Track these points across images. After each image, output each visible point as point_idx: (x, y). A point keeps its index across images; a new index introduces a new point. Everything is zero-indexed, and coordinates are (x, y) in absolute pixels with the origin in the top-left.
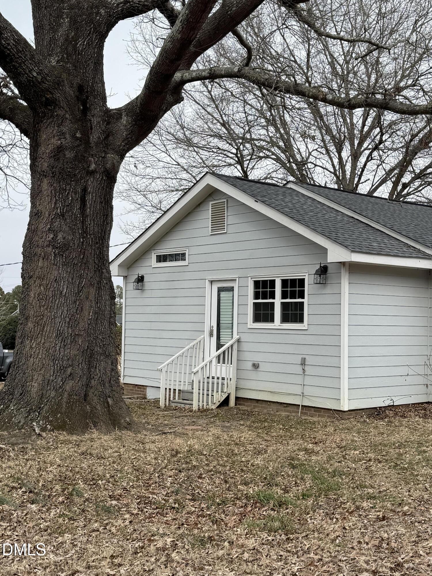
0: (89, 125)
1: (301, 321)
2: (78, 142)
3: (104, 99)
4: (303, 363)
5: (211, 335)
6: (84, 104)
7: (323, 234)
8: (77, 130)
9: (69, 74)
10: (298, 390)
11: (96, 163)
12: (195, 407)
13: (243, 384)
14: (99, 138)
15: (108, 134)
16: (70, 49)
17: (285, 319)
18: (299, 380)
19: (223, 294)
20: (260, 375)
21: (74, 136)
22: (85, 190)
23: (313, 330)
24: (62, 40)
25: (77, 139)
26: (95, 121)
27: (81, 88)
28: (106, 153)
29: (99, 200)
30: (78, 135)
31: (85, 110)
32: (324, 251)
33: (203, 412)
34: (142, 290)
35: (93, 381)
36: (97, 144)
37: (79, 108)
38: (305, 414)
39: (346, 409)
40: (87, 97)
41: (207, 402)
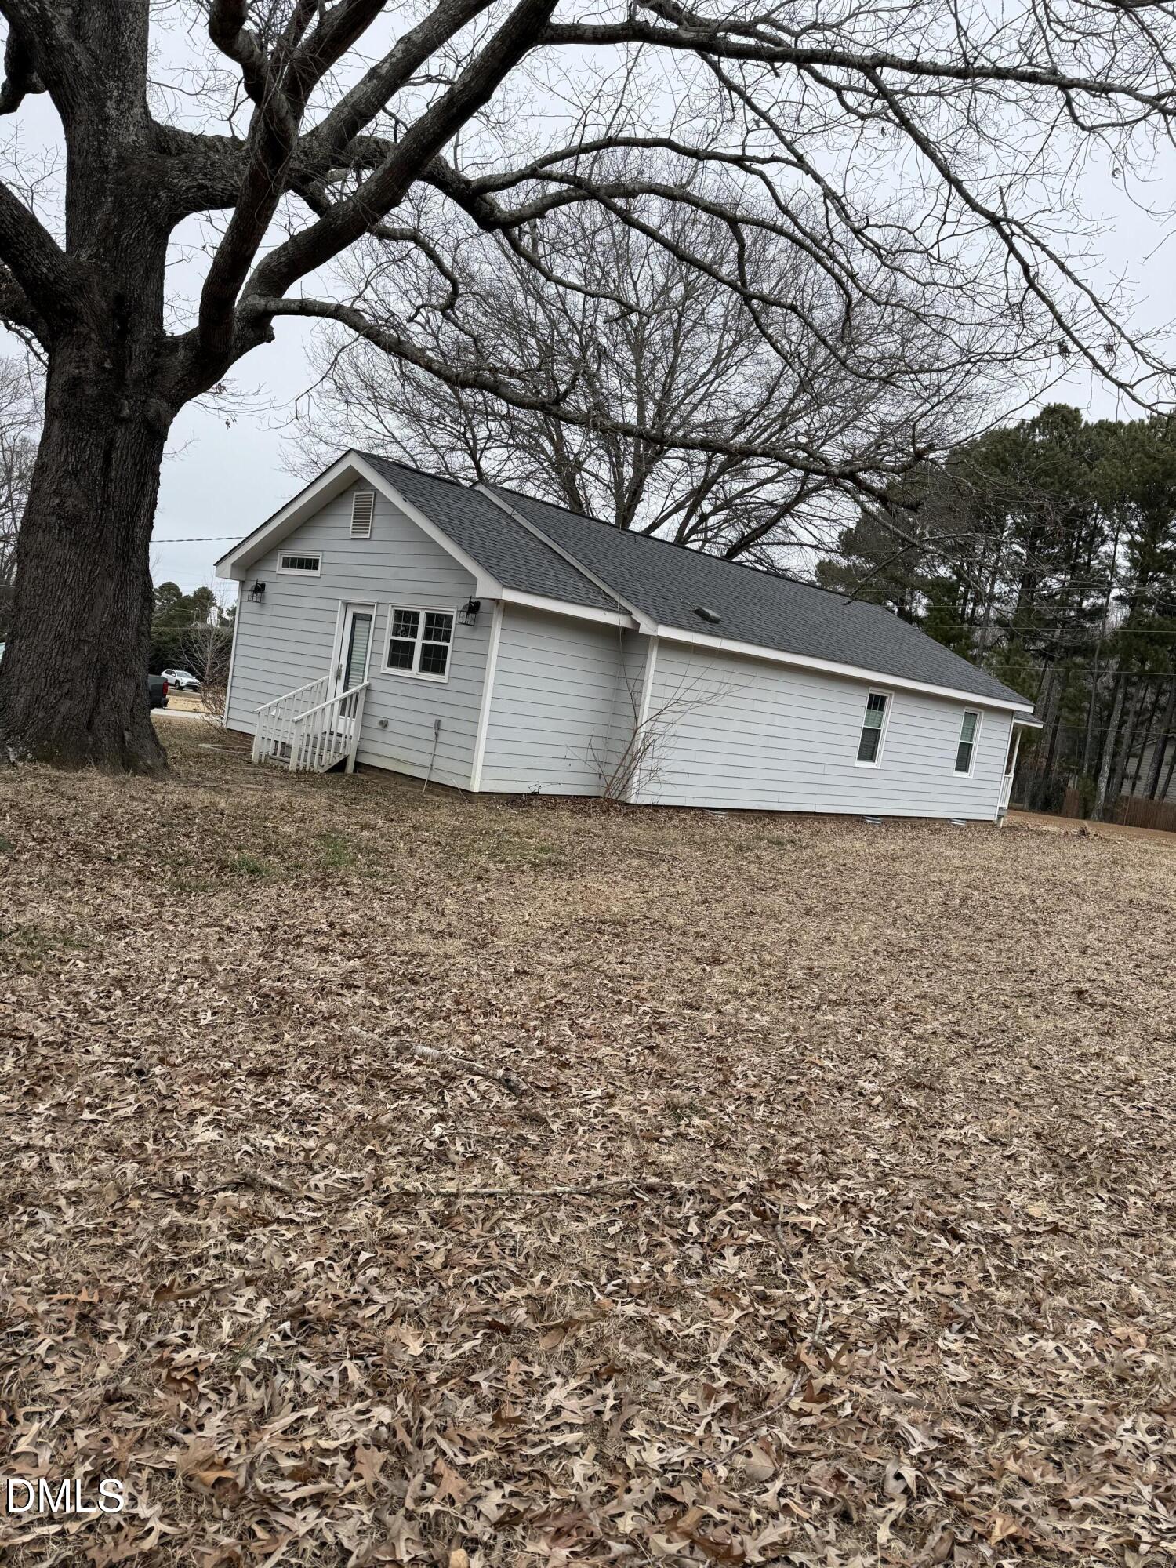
0: (128, 353)
1: (442, 672)
2: (106, 376)
3: (159, 319)
4: (438, 726)
5: (338, 677)
6: (123, 321)
7: (475, 558)
8: (106, 357)
9: (104, 277)
10: (426, 760)
11: (131, 408)
12: (292, 766)
13: (368, 746)
14: (140, 373)
15: (154, 371)
16: (110, 241)
17: (425, 667)
18: (430, 748)
19: (359, 624)
20: (389, 738)
21: (100, 366)
22: (111, 443)
23: (455, 685)
24: (100, 226)
25: (105, 370)
26: (137, 349)
27: (119, 300)
28: (148, 396)
29: (130, 461)
30: (107, 365)
31: (124, 333)
32: (473, 581)
33: (301, 773)
34: (261, 602)
35: (101, 706)
36: (137, 382)
37: (114, 328)
38: (432, 792)
39: (476, 790)
40: (129, 314)
41: (312, 763)
